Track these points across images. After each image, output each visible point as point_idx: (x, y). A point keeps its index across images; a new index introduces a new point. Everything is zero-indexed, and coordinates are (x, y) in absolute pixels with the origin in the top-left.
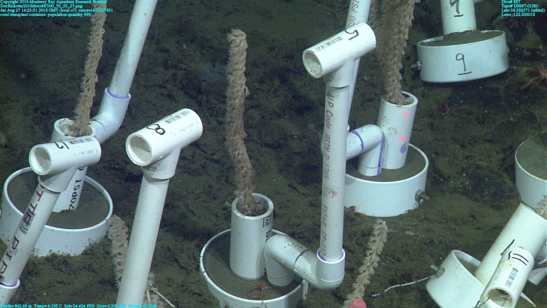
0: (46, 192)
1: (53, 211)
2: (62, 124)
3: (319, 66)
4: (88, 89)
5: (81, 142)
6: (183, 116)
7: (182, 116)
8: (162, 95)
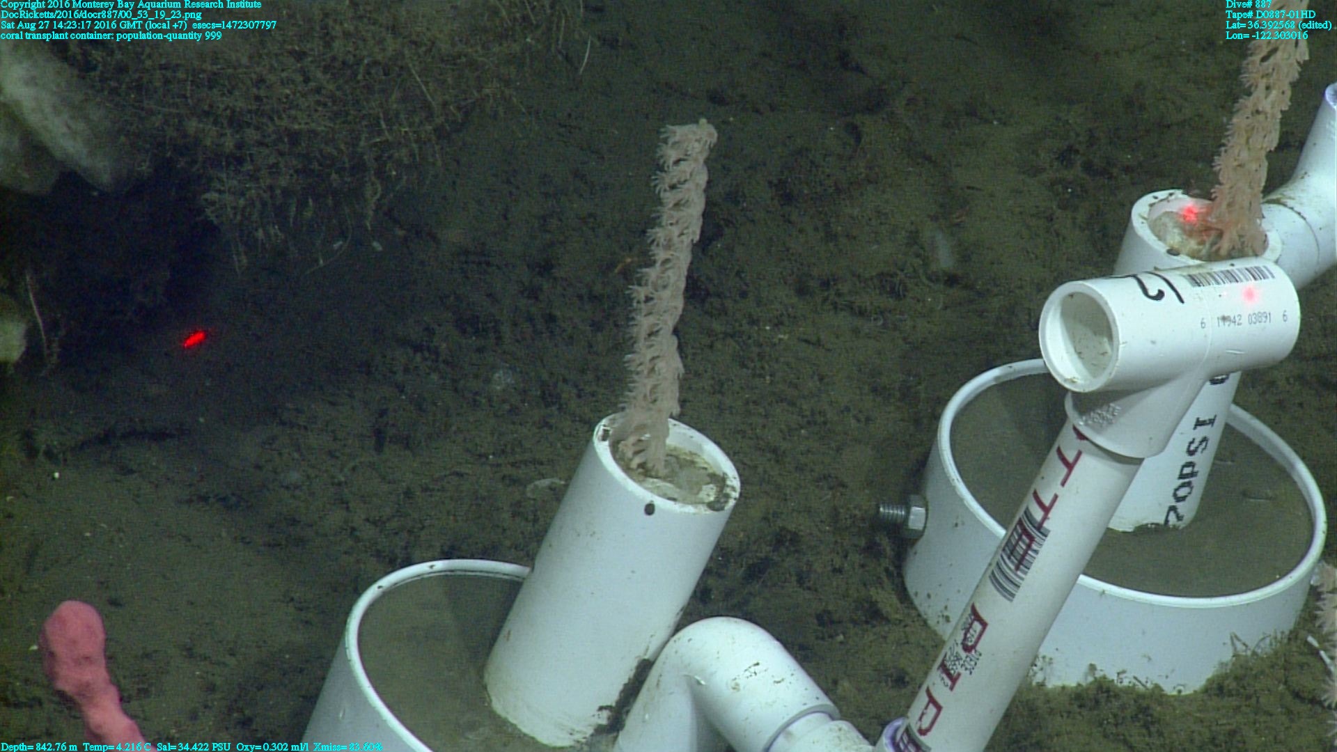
0: (1092, 454)
1: (1111, 526)
2: (1155, 215)
4: (1267, 87)
5: (1231, 281)
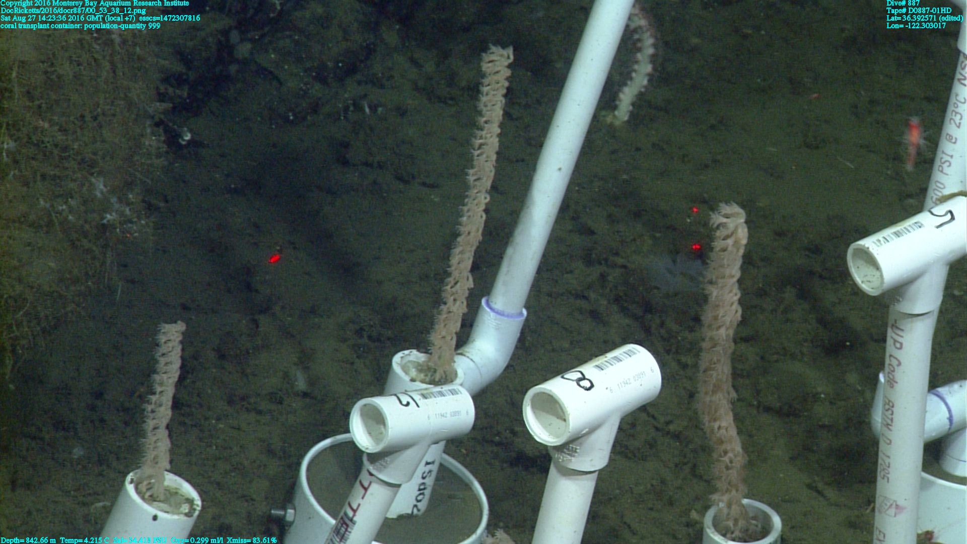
0: (377, 483)
1: (387, 516)
2: (404, 362)
3: (878, 274)
4: (455, 300)
5: (441, 396)
6: (627, 358)
7: (624, 358)
8: (581, 311)
